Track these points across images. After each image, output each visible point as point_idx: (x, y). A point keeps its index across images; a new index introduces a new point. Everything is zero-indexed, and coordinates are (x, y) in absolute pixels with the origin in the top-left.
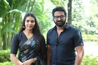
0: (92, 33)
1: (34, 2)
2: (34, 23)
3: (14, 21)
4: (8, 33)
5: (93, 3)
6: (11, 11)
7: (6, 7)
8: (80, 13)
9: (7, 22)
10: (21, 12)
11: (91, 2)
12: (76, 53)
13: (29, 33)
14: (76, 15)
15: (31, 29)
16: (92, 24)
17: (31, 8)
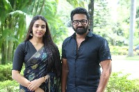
0: (120, 43)
1: (43, 2)
2: (45, 30)
3: (17, 27)
4: (9, 42)
5: (122, 4)
6: (12, 13)
7: (6, 7)
8: (105, 17)
9: (8, 27)
10: (25, 14)
11: (119, 3)
12: (101, 69)
13: (38, 42)
14: (100, 20)
16: (120, 32)
17: (39, 9)
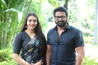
0: (87, 34)
1: (30, 2)
3: (10, 21)
4: (4, 32)
5: (89, 5)
6: (8, 10)
7: (2, 6)
8: (76, 14)
9: (3, 21)
10: (17, 11)
11: (86, 4)
14: (72, 16)
15: (34, 28)
16: (87, 26)
17: (27, 7)
